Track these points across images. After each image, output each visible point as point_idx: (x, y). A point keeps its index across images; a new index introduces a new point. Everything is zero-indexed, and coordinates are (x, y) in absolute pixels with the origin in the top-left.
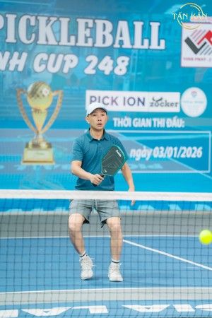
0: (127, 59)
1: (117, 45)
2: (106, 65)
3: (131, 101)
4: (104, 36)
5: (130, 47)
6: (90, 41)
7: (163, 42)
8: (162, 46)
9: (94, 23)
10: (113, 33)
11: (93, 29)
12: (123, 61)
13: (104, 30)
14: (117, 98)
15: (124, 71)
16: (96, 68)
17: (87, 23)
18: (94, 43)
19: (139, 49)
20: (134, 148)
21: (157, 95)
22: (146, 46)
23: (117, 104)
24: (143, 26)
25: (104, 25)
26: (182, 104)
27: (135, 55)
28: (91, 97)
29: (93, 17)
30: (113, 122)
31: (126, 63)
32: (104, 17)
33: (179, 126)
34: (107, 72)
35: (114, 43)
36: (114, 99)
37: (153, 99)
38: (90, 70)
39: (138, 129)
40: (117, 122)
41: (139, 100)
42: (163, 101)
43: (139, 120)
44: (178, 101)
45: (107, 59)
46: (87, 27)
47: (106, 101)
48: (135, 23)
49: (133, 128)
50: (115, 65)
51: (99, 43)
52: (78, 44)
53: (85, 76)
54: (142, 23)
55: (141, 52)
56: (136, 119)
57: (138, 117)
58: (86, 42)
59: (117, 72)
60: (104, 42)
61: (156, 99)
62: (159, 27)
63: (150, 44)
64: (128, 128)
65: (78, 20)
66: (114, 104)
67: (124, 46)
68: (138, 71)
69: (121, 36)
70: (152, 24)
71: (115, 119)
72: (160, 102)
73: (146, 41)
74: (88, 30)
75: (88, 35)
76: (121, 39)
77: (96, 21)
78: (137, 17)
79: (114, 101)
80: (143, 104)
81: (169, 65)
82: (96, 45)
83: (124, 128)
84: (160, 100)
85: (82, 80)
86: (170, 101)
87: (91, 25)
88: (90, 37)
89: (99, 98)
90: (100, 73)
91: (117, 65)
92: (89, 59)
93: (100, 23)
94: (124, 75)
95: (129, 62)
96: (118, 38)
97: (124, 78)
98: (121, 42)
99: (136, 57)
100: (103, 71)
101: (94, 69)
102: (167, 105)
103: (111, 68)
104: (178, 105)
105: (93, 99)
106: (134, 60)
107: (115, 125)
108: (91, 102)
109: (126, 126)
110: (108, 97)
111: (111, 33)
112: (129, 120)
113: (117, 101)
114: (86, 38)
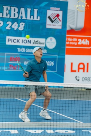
0: (24, 24)
1: (20, 18)
2: (15, 26)
3: (25, 41)
4: (14, 14)
5: (25, 19)
6: (9, 15)
7: (39, 17)
8: (39, 19)
9: (10, 8)
10: (18, 13)
11: (10, 11)
12: (22, 25)
13: (15, 11)
14: (19, 40)
15: (22, 29)
16: (11, 27)
17: (7, 8)
18: (10, 16)
19: (29, 20)
20: (26, 61)
21: (36, 39)
22: (32, 19)
23: (19, 42)
24: (31, 10)
25: (15, 9)
26: (46, 43)
27: (27, 22)
28: (8, 39)
29: (10, 6)
30: (17, 50)
31: (23, 26)
32: (15, 6)
33: (45, 53)
34: (15, 29)
35: (18, 17)
36: (18, 40)
37: (34, 41)
38: (8, 28)
39: (28, 53)
40: (19, 50)
41: (28, 41)
42: (39, 42)
43: (28, 49)
44: (44, 42)
45: (16, 23)
46: (7, 10)
47: (15, 41)
48: (28, 9)
49: (25, 53)
50: (19, 26)
51: (12, 17)
52: (3, 17)
53: (6, 30)
54: (30, 9)
55: (30, 21)
56: (27, 49)
57: (28, 48)
58: (7, 16)
59: (20, 29)
60: (14, 16)
61: (36, 41)
62: (38, 11)
63: (33, 18)
64: (23, 53)
65: (4, 6)
66: (18, 42)
67: (23, 18)
68: (28, 29)
69: (22, 14)
70: (34, 10)
71: (18, 49)
72: (37, 42)
73: (32, 17)
74: (8, 11)
75: (8, 13)
76: (22, 15)
77: (11, 7)
78: (28, 6)
79: (18, 41)
80: (30, 43)
81: (41, 27)
82: (11, 17)
83: (22, 53)
84: (37, 41)
85: (5, 32)
86: (41, 42)
87: (9, 9)
88: (9, 14)
89: (12, 39)
90: (12, 29)
91: (20, 26)
92: (8, 23)
93: (13, 8)
94: (23, 30)
95: (25, 25)
96: (20, 15)
97: (22, 31)
98: (22, 17)
99: (28, 23)
100: (14, 28)
101: (10, 27)
102: (40, 43)
103: (17, 27)
104: (45, 44)
105: (9, 40)
106: (27, 24)
107: (18, 51)
108: (8, 41)
109: (23, 52)
110: (15, 39)
111: (17, 13)
112: (24, 49)
113: (19, 41)
114: (7, 14)
